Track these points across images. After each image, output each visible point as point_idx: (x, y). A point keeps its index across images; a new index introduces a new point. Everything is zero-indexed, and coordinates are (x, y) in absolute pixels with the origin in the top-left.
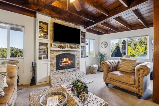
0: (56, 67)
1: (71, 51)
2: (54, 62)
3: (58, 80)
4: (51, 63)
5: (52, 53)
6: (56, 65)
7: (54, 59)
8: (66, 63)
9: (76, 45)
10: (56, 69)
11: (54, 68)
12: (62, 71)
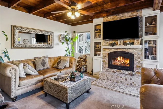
0: (108, 64)
1: (126, 48)
2: (107, 59)
3: (104, 77)
4: (103, 60)
5: (105, 51)
6: (108, 63)
7: (106, 56)
8: (121, 62)
9: (134, 40)
10: (108, 67)
11: (106, 65)
12: (114, 71)
